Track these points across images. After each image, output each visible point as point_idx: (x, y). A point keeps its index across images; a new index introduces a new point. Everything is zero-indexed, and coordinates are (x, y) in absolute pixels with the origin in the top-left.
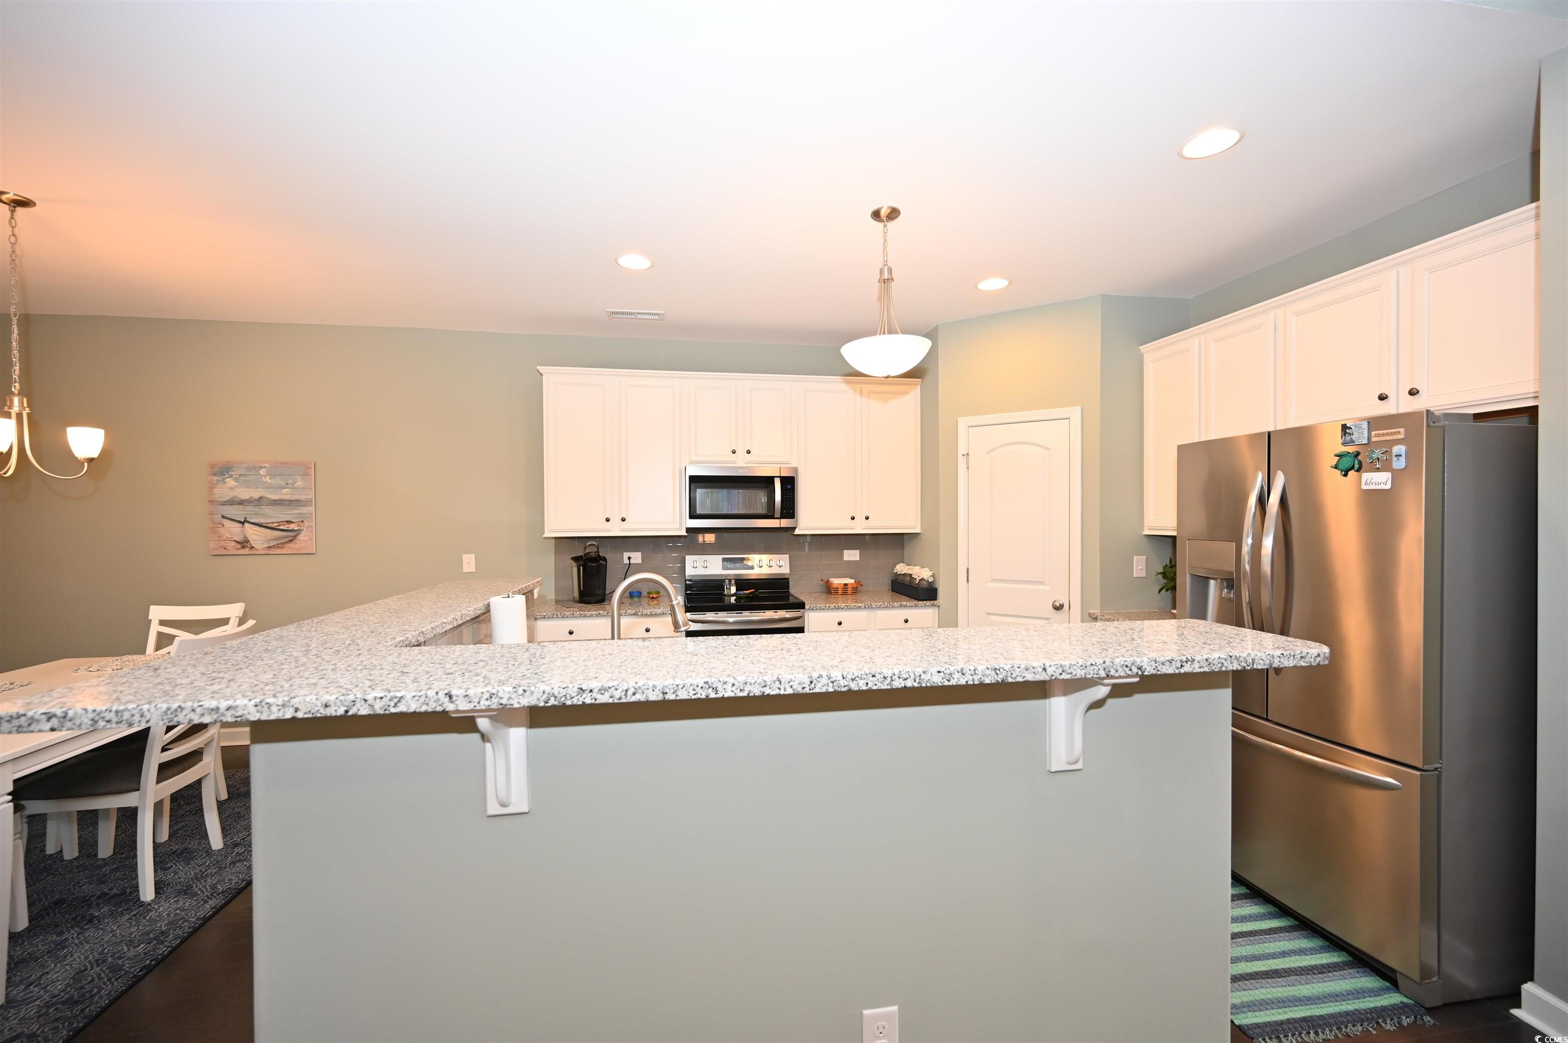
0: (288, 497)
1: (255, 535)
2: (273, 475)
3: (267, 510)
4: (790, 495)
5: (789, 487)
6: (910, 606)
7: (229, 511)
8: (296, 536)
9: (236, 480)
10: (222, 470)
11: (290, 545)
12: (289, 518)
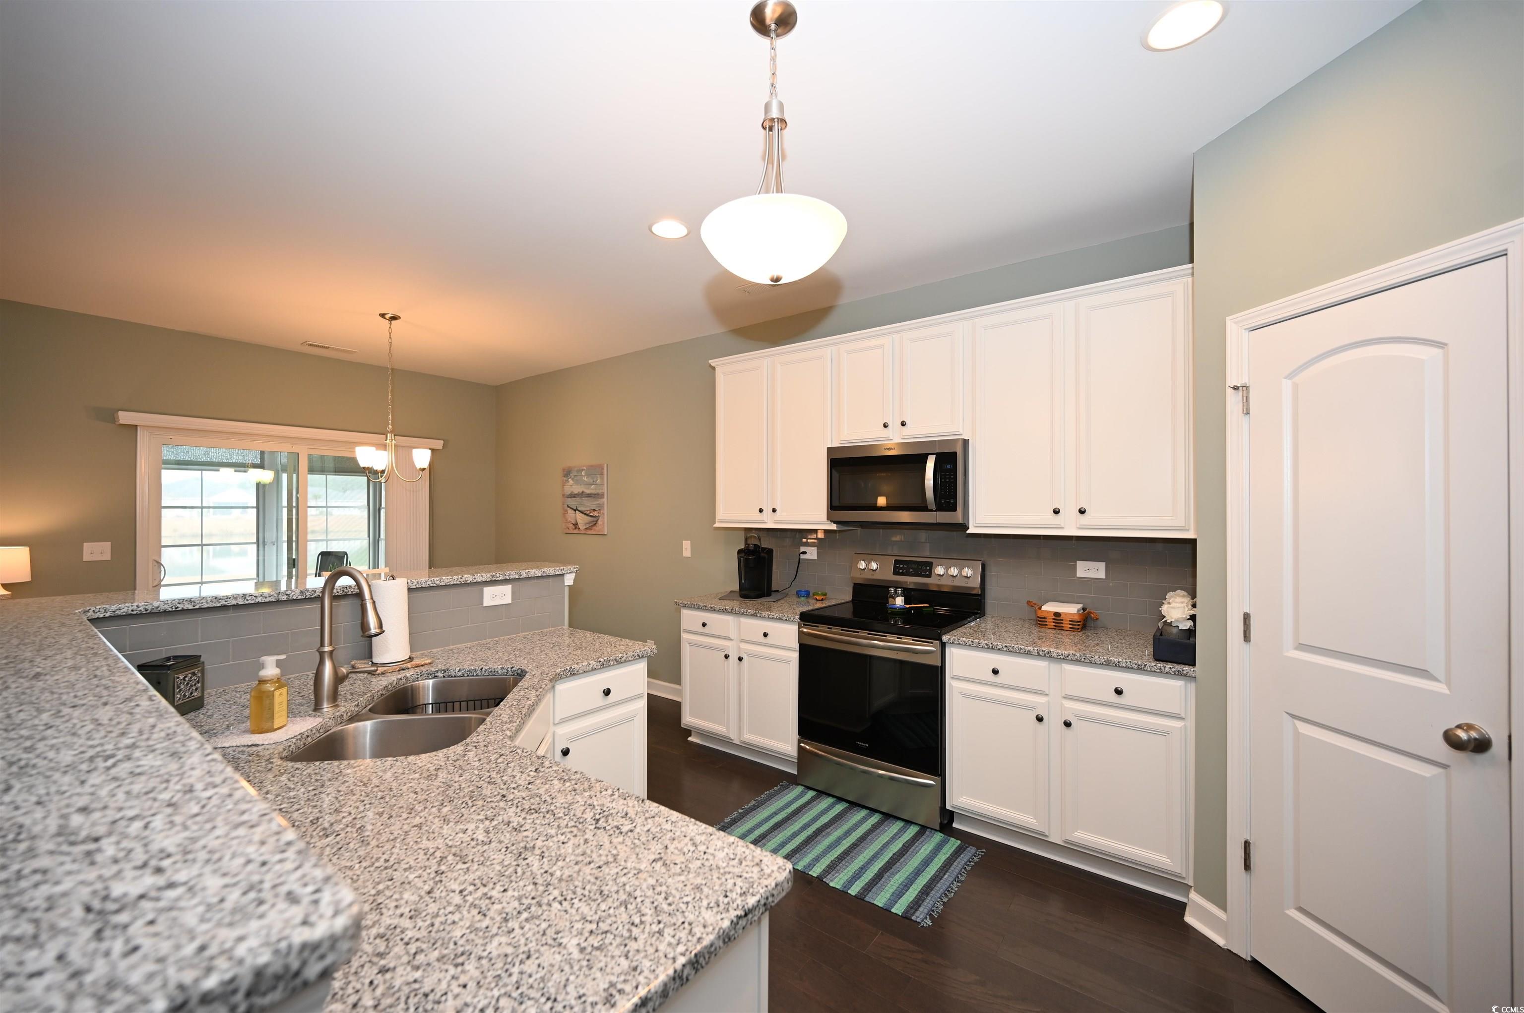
0: (593, 492)
1: (582, 519)
2: (588, 475)
3: (585, 501)
4: (950, 478)
5: (949, 467)
6: (1127, 667)
7: (572, 502)
8: (597, 521)
9: (573, 479)
10: (567, 473)
11: (595, 528)
12: (593, 507)
